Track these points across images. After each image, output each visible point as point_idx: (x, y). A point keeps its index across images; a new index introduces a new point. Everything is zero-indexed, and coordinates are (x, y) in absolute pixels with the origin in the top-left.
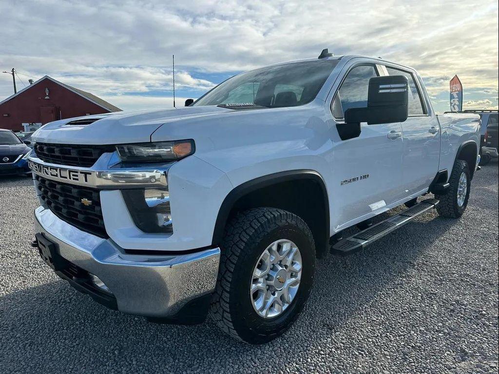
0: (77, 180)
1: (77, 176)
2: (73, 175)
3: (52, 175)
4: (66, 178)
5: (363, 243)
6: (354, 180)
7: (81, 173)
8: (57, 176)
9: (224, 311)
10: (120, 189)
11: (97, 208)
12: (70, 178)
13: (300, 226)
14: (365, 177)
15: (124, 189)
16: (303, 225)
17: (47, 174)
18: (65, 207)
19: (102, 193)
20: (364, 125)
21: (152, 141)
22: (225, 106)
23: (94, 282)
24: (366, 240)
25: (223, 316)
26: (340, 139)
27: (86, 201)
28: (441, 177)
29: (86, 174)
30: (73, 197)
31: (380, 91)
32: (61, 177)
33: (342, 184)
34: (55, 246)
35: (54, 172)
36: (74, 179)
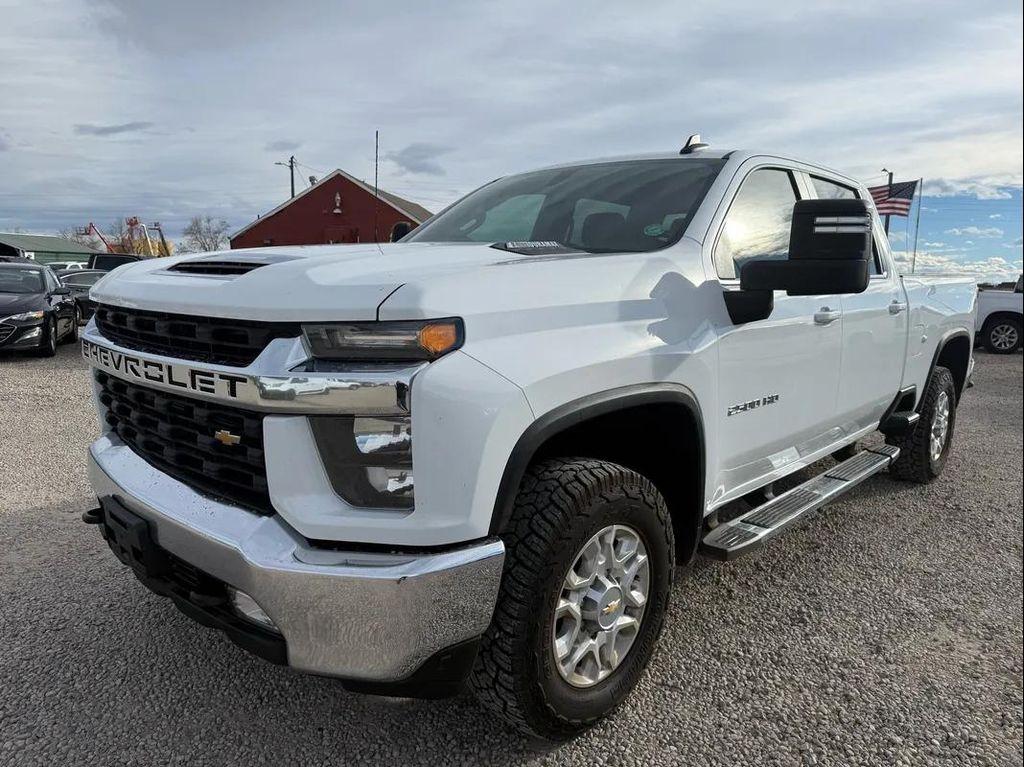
0: (212, 391)
1: (212, 383)
2: (202, 381)
3: (147, 376)
4: (185, 385)
5: (763, 533)
6: (752, 405)
7: (222, 377)
8: (161, 379)
9: (499, 668)
10: (307, 415)
11: (251, 451)
12: (194, 387)
13: (650, 499)
14: (772, 400)
15: (315, 415)
16: (655, 497)
17: (137, 374)
18: (170, 444)
19: (267, 420)
20: (779, 295)
21: (380, 319)
22: (506, 249)
23: (236, 604)
24: (767, 527)
25: (495, 680)
26: (731, 323)
27: (227, 437)
28: (904, 401)
29: (233, 381)
30: (196, 426)
31: (818, 230)
32: (171, 382)
33: (730, 413)
34: (149, 526)
35: (154, 371)
36: (202, 389)
